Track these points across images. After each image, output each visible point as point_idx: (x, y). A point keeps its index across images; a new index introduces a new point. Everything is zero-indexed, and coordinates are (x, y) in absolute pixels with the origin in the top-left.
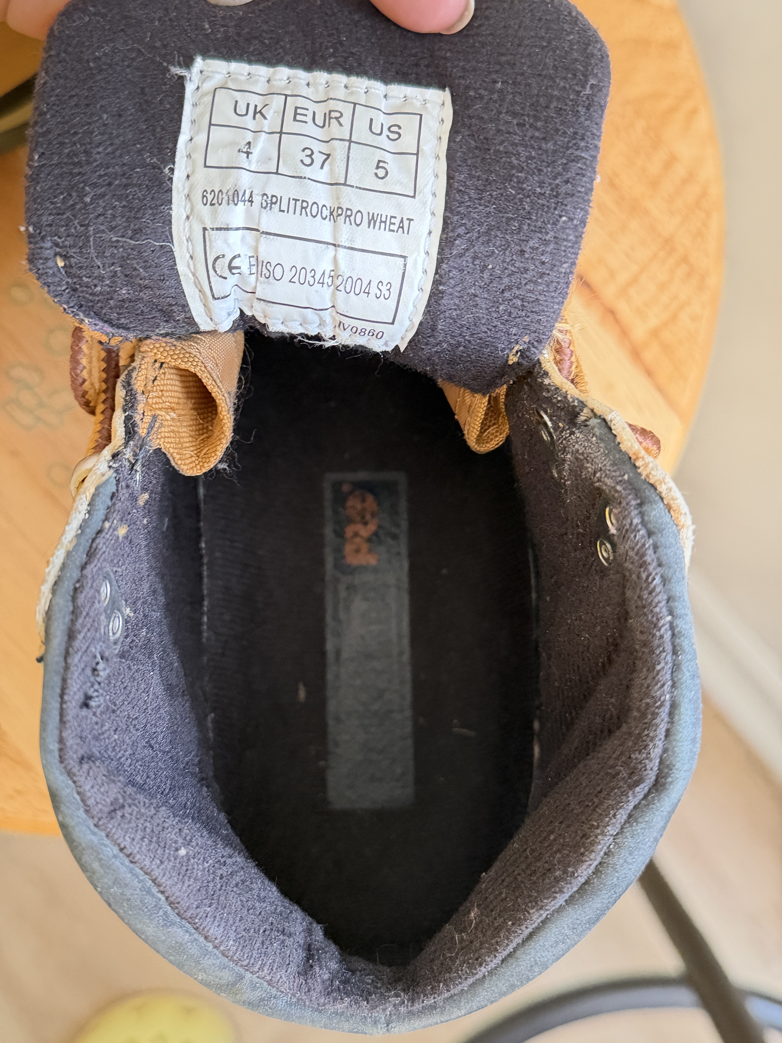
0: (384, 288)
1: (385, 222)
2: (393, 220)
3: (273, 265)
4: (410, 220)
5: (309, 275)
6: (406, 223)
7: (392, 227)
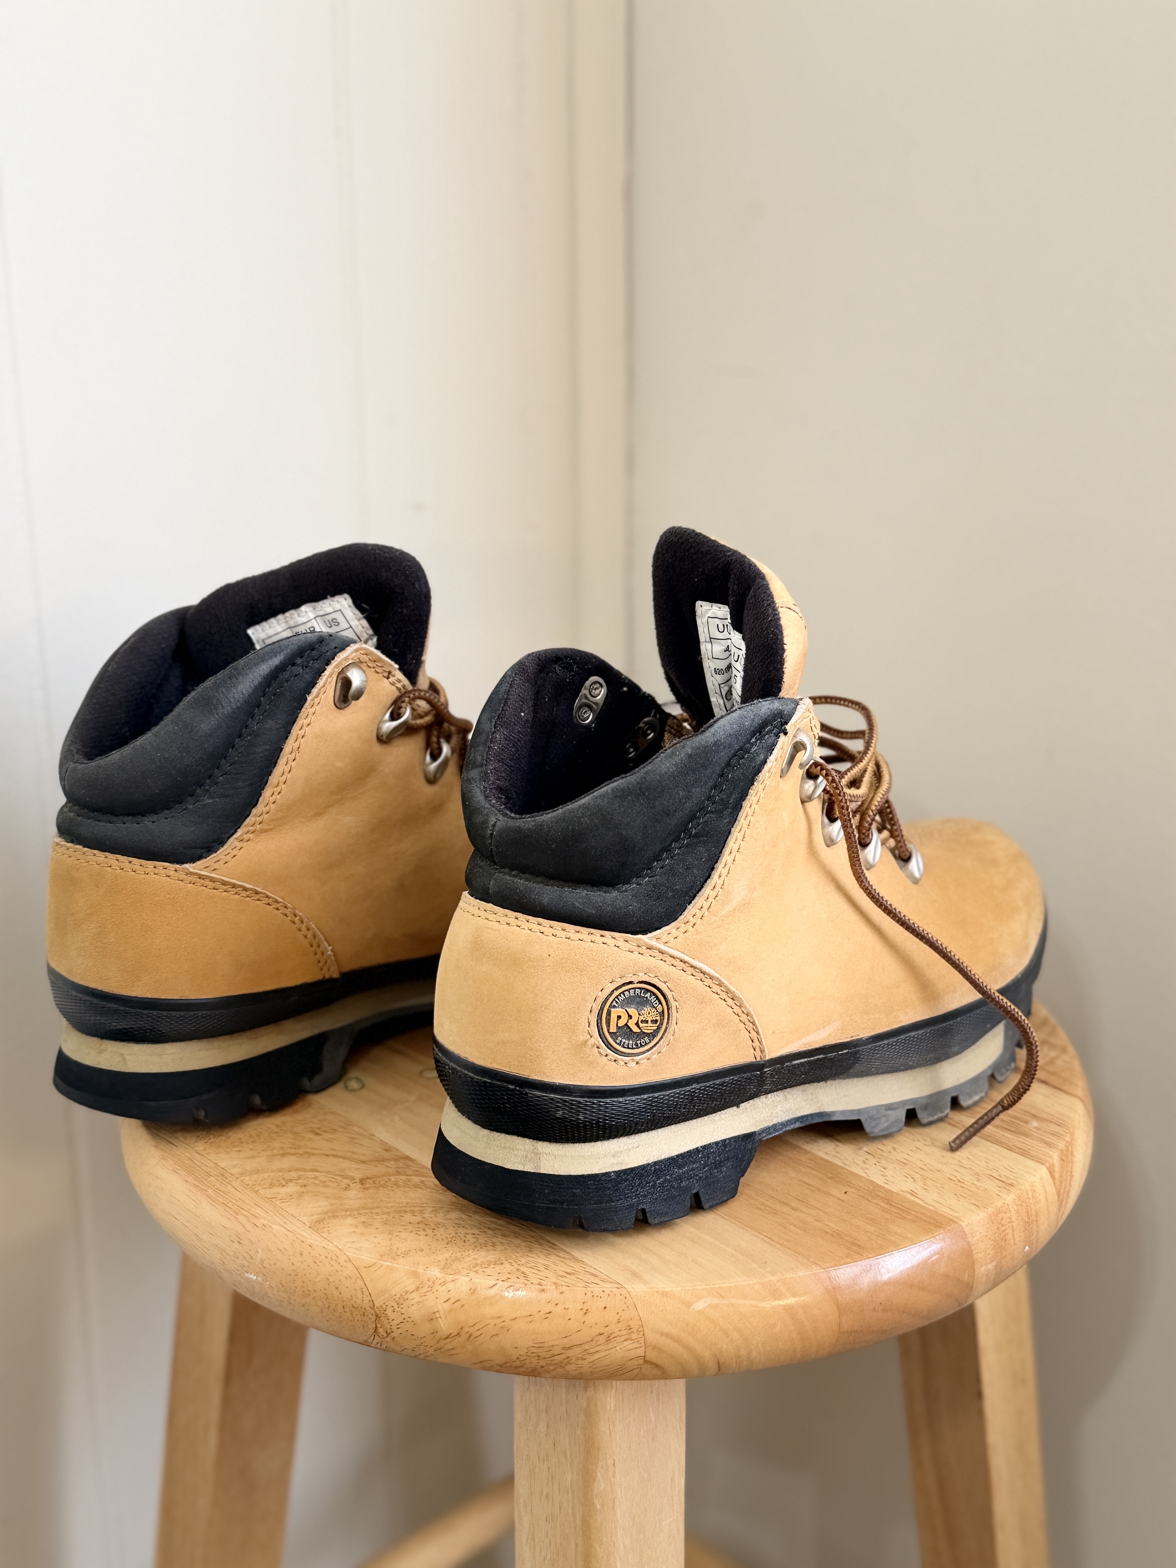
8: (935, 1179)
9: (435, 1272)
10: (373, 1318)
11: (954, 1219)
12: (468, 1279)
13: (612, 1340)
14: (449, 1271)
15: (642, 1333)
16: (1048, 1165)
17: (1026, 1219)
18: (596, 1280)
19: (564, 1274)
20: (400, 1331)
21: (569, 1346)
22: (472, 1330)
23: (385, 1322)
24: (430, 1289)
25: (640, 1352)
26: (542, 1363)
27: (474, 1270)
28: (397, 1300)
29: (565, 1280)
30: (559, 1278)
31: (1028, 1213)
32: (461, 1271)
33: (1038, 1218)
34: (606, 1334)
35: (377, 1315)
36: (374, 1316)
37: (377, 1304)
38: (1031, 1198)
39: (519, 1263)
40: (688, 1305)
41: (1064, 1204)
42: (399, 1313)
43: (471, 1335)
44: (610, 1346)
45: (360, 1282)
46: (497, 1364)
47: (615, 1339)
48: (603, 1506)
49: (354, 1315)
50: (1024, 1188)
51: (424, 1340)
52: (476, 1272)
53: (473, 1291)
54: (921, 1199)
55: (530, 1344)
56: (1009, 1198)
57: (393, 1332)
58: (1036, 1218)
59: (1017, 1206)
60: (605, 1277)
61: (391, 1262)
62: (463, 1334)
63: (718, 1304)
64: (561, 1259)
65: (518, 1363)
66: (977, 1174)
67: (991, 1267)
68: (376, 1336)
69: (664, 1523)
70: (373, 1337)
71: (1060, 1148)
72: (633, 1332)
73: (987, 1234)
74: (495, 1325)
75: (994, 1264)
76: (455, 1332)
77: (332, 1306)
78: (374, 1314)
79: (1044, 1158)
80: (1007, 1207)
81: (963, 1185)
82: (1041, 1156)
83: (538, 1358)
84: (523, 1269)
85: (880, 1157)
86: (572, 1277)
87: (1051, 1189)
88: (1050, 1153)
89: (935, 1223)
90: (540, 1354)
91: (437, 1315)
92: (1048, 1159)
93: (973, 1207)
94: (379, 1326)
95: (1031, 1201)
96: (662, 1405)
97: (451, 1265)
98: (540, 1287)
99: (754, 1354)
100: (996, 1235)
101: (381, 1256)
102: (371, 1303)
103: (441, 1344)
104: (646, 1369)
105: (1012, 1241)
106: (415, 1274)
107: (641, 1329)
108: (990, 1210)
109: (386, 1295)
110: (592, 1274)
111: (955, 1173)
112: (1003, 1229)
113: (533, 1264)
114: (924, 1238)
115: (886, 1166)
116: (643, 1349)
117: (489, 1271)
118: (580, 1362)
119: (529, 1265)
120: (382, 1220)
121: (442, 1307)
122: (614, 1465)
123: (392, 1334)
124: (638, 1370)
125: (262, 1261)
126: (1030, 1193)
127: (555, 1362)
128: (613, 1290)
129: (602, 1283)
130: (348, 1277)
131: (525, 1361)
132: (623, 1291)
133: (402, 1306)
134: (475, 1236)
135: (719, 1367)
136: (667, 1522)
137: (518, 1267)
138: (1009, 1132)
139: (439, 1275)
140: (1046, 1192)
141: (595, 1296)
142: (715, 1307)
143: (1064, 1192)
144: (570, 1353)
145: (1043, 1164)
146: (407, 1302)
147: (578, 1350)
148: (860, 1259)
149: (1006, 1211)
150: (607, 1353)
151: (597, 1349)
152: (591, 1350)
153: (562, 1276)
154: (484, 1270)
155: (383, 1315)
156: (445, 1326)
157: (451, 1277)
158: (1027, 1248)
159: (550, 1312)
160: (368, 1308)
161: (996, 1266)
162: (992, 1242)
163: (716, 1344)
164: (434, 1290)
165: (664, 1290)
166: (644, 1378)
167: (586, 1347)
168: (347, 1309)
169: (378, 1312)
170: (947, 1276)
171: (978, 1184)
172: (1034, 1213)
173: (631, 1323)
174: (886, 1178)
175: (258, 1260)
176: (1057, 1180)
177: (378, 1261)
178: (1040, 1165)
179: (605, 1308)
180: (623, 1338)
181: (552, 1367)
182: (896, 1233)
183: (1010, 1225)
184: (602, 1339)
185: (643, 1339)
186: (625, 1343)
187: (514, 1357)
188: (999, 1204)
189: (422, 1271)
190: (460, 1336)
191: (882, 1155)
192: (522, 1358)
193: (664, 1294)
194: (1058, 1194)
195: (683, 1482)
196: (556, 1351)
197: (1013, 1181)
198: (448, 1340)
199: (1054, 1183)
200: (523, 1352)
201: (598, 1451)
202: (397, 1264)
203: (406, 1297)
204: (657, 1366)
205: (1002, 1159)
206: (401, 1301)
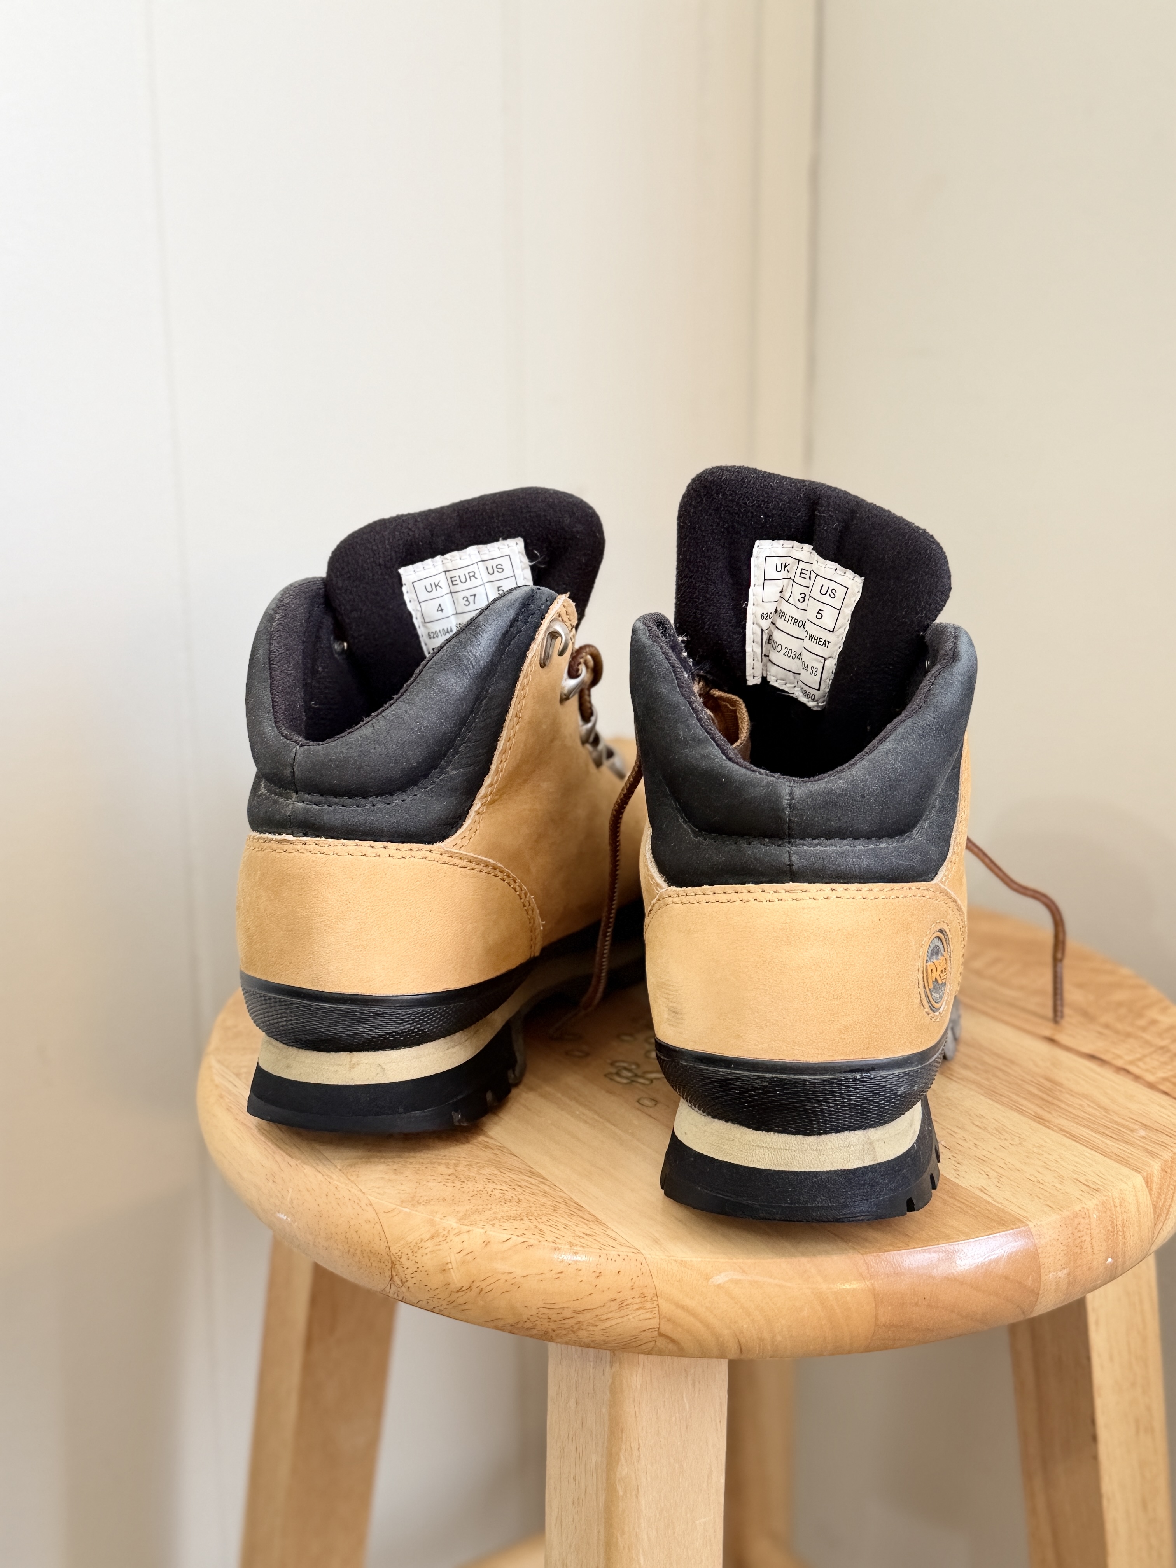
0: (814, 670)
1: (817, 640)
2: (821, 640)
3: (778, 644)
4: (829, 642)
5: (793, 653)
6: (827, 643)
7: (820, 643)
8: (1012, 1178)
9: (451, 1222)
10: (390, 1265)
11: (1020, 1217)
12: (483, 1231)
13: (625, 1307)
14: (466, 1222)
15: (656, 1303)
16: (1145, 1174)
17: (1110, 1228)
18: (614, 1243)
19: (582, 1235)
20: (414, 1280)
21: (579, 1309)
22: (483, 1285)
23: (400, 1270)
24: (444, 1239)
25: (654, 1323)
26: (553, 1326)
27: (491, 1223)
28: (412, 1247)
29: (582, 1240)
30: (576, 1238)
31: (1113, 1222)
32: (478, 1223)
33: (1125, 1229)
34: (618, 1300)
35: (392, 1262)
36: (390, 1263)
37: (393, 1251)
38: (1119, 1207)
39: (539, 1220)
40: (707, 1278)
41: (1162, 1218)
42: (414, 1262)
43: (481, 1290)
44: (623, 1313)
45: (378, 1226)
46: (509, 1324)
47: (628, 1307)
48: (625, 1492)
49: (372, 1261)
50: (1110, 1194)
51: (437, 1291)
52: (493, 1225)
53: (487, 1243)
54: (990, 1196)
55: (541, 1304)
56: (1091, 1203)
57: (407, 1281)
58: (1123, 1229)
59: (1099, 1213)
60: (624, 1242)
61: (409, 1209)
62: (474, 1288)
63: (740, 1280)
64: (584, 1220)
65: (529, 1325)
66: (1062, 1177)
67: (1062, 1274)
68: (393, 1286)
69: (698, 1522)
70: (389, 1285)
71: (1164, 1159)
72: (647, 1301)
73: (1058, 1237)
74: (506, 1281)
75: (1065, 1271)
76: (466, 1286)
77: (352, 1250)
78: (390, 1261)
79: (1144, 1167)
80: (1086, 1211)
81: (1042, 1186)
82: (1140, 1165)
83: (549, 1320)
84: (541, 1226)
85: (957, 1152)
86: (590, 1239)
87: (1145, 1199)
88: (1151, 1162)
89: (999, 1220)
90: (550, 1317)
91: (450, 1266)
92: (1147, 1169)
93: (1046, 1209)
94: (394, 1274)
95: (1118, 1209)
96: (699, 1394)
97: (470, 1216)
98: (554, 1245)
99: (779, 1338)
100: (1070, 1240)
101: (402, 1202)
102: (388, 1249)
103: (453, 1298)
104: (661, 1343)
105: (1090, 1250)
106: (432, 1223)
107: (655, 1298)
108: (1066, 1213)
109: (402, 1242)
110: (611, 1238)
111: (1037, 1174)
112: (1079, 1234)
113: (554, 1223)
114: (982, 1234)
115: (961, 1161)
116: (656, 1321)
117: (506, 1225)
118: (591, 1328)
119: (550, 1224)
120: (414, 1169)
121: (454, 1258)
122: (639, 1449)
123: (406, 1283)
124: (654, 1342)
125: (292, 1202)
126: (1117, 1201)
127: (567, 1326)
128: (629, 1254)
129: (618, 1247)
130: (368, 1221)
131: (536, 1322)
132: (640, 1257)
133: (415, 1255)
134: (502, 1192)
135: (741, 1350)
136: (702, 1521)
137: (537, 1224)
138: (1111, 1139)
139: (455, 1225)
140: (1138, 1202)
141: (609, 1259)
142: (737, 1282)
143: (1163, 1206)
144: (581, 1318)
145: (1139, 1172)
146: (421, 1251)
147: (588, 1315)
148: (904, 1248)
149: (1085, 1216)
150: (619, 1320)
151: (610, 1315)
152: (603, 1316)
153: (579, 1237)
154: (501, 1224)
155: (398, 1262)
156: (457, 1278)
157: (466, 1228)
158: (1110, 1260)
159: (562, 1272)
160: (384, 1254)
161: (1069, 1274)
162: (1064, 1248)
163: (735, 1322)
164: (448, 1240)
165: (683, 1259)
166: (660, 1353)
167: (596, 1312)
168: (365, 1255)
169: (393, 1259)
170: (1006, 1278)
171: (1059, 1186)
172: (1120, 1222)
173: (645, 1291)
174: (958, 1173)
175: (288, 1199)
176: (1154, 1192)
177: (398, 1207)
178: (1136, 1174)
179: (619, 1272)
180: (636, 1306)
181: (564, 1332)
182: (952, 1227)
183: (1089, 1232)
184: (614, 1306)
185: (657, 1309)
186: (639, 1312)
187: (525, 1317)
188: (1077, 1208)
189: (439, 1220)
190: (471, 1290)
191: (960, 1151)
192: (533, 1319)
193: (683, 1263)
194: (1155, 1206)
195: (723, 1480)
196: (567, 1313)
197: (1101, 1188)
198: (460, 1294)
199: (1150, 1194)
200: (534, 1312)
201: (622, 1433)
202: (416, 1211)
203: (420, 1245)
204: (673, 1341)
205: (1094, 1164)
206: (416, 1249)
